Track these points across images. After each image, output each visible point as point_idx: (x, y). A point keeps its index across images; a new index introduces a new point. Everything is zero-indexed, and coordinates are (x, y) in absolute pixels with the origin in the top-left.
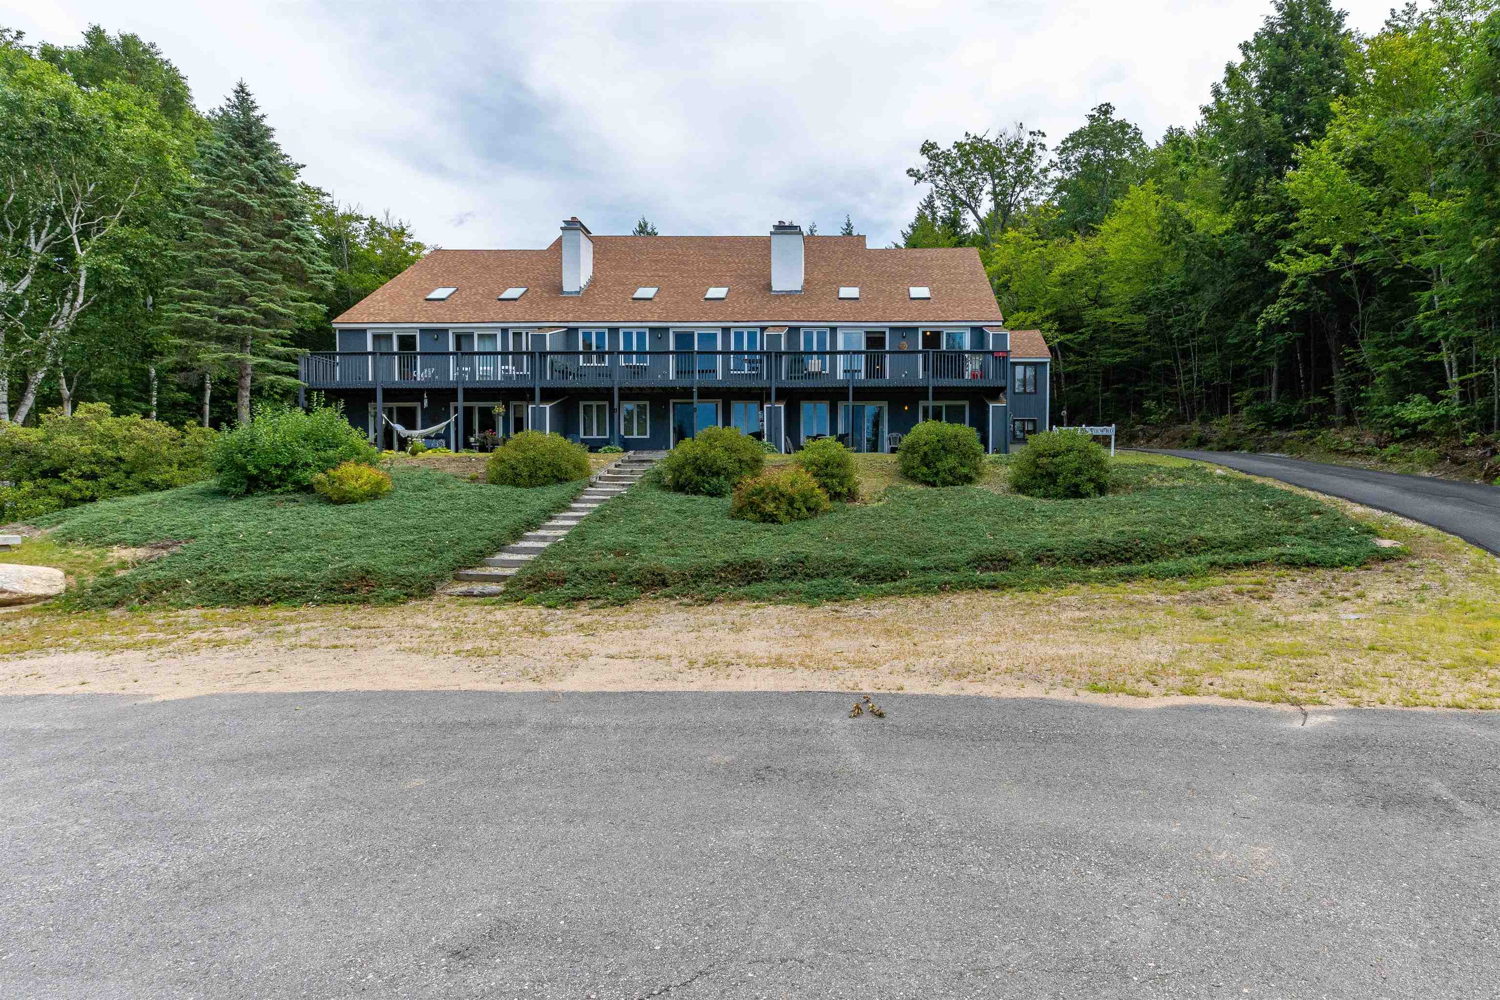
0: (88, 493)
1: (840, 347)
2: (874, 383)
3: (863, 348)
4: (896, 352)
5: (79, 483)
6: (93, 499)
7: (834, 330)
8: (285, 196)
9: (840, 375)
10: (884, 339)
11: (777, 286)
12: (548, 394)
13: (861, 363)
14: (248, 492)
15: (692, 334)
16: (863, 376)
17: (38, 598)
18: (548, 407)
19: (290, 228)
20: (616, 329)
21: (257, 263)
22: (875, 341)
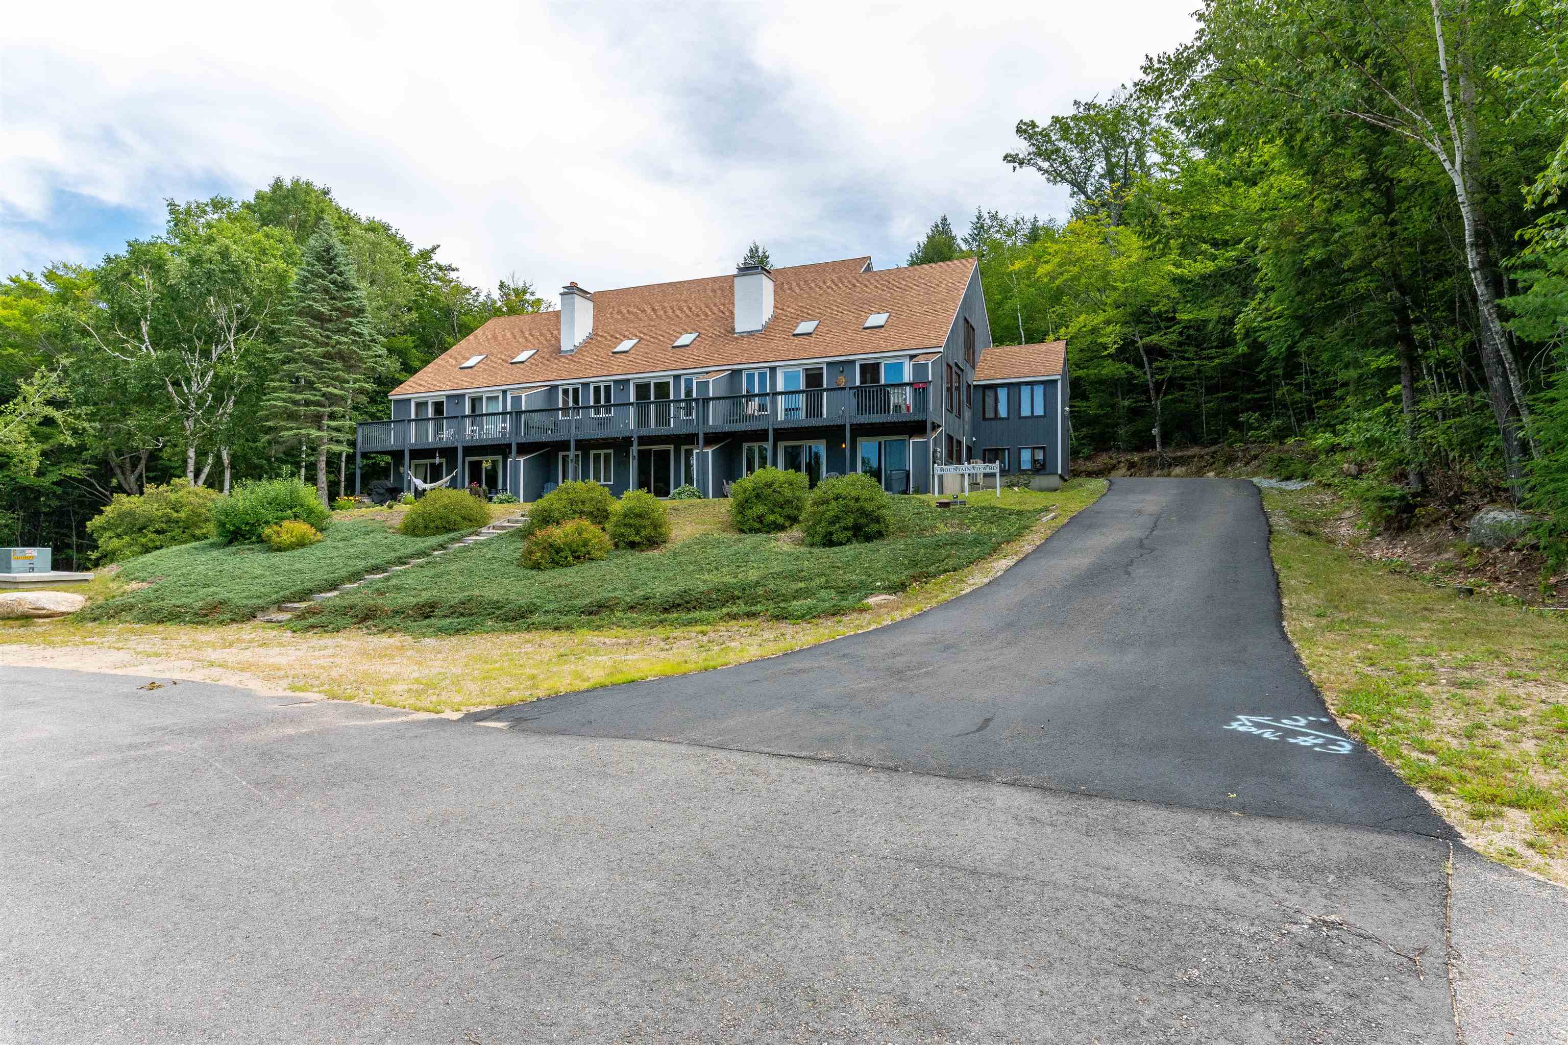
0: (158, 543)
1: (780, 387)
2: (814, 422)
3: (802, 387)
4: (835, 389)
5: (153, 536)
6: (161, 547)
7: (773, 370)
8: (350, 299)
9: (781, 416)
10: (821, 375)
11: (739, 327)
12: (523, 449)
13: (801, 401)
14: (230, 543)
15: (648, 385)
16: (802, 415)
17: (63, 614)
18: (522, 460)
19: (350, 324)
20: (588, 384)
21: (324, 357)
22: (813, 378)
